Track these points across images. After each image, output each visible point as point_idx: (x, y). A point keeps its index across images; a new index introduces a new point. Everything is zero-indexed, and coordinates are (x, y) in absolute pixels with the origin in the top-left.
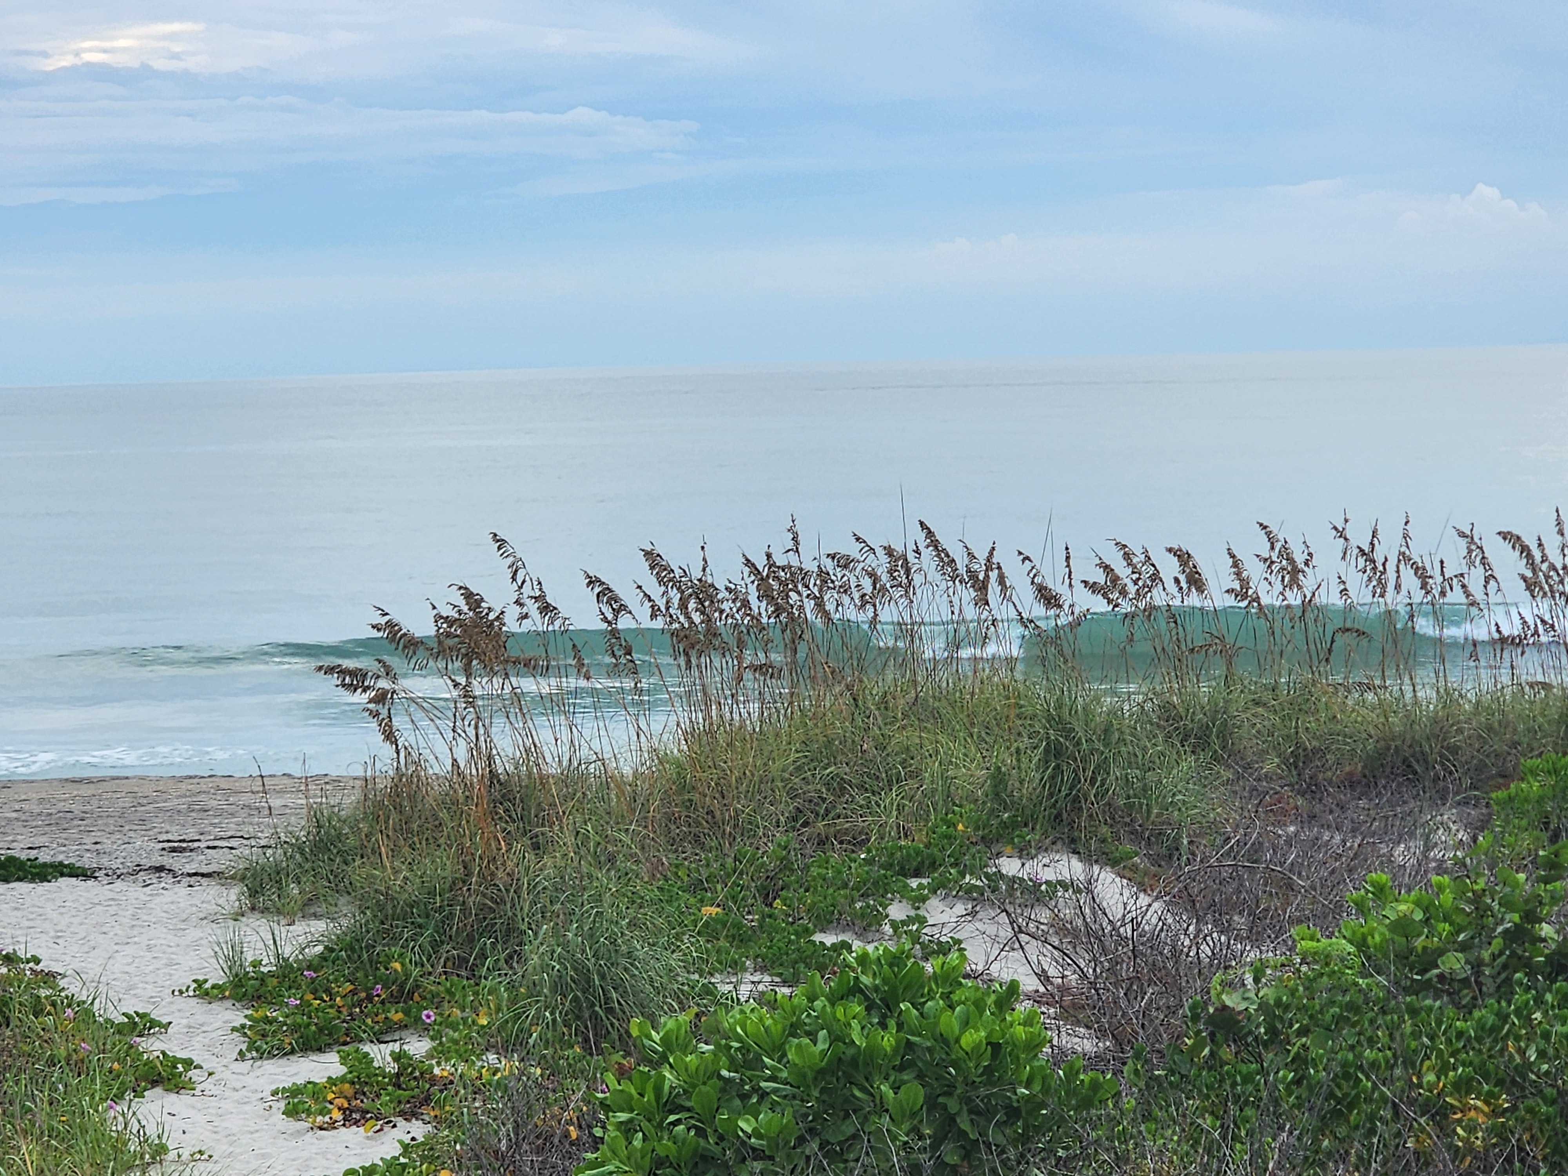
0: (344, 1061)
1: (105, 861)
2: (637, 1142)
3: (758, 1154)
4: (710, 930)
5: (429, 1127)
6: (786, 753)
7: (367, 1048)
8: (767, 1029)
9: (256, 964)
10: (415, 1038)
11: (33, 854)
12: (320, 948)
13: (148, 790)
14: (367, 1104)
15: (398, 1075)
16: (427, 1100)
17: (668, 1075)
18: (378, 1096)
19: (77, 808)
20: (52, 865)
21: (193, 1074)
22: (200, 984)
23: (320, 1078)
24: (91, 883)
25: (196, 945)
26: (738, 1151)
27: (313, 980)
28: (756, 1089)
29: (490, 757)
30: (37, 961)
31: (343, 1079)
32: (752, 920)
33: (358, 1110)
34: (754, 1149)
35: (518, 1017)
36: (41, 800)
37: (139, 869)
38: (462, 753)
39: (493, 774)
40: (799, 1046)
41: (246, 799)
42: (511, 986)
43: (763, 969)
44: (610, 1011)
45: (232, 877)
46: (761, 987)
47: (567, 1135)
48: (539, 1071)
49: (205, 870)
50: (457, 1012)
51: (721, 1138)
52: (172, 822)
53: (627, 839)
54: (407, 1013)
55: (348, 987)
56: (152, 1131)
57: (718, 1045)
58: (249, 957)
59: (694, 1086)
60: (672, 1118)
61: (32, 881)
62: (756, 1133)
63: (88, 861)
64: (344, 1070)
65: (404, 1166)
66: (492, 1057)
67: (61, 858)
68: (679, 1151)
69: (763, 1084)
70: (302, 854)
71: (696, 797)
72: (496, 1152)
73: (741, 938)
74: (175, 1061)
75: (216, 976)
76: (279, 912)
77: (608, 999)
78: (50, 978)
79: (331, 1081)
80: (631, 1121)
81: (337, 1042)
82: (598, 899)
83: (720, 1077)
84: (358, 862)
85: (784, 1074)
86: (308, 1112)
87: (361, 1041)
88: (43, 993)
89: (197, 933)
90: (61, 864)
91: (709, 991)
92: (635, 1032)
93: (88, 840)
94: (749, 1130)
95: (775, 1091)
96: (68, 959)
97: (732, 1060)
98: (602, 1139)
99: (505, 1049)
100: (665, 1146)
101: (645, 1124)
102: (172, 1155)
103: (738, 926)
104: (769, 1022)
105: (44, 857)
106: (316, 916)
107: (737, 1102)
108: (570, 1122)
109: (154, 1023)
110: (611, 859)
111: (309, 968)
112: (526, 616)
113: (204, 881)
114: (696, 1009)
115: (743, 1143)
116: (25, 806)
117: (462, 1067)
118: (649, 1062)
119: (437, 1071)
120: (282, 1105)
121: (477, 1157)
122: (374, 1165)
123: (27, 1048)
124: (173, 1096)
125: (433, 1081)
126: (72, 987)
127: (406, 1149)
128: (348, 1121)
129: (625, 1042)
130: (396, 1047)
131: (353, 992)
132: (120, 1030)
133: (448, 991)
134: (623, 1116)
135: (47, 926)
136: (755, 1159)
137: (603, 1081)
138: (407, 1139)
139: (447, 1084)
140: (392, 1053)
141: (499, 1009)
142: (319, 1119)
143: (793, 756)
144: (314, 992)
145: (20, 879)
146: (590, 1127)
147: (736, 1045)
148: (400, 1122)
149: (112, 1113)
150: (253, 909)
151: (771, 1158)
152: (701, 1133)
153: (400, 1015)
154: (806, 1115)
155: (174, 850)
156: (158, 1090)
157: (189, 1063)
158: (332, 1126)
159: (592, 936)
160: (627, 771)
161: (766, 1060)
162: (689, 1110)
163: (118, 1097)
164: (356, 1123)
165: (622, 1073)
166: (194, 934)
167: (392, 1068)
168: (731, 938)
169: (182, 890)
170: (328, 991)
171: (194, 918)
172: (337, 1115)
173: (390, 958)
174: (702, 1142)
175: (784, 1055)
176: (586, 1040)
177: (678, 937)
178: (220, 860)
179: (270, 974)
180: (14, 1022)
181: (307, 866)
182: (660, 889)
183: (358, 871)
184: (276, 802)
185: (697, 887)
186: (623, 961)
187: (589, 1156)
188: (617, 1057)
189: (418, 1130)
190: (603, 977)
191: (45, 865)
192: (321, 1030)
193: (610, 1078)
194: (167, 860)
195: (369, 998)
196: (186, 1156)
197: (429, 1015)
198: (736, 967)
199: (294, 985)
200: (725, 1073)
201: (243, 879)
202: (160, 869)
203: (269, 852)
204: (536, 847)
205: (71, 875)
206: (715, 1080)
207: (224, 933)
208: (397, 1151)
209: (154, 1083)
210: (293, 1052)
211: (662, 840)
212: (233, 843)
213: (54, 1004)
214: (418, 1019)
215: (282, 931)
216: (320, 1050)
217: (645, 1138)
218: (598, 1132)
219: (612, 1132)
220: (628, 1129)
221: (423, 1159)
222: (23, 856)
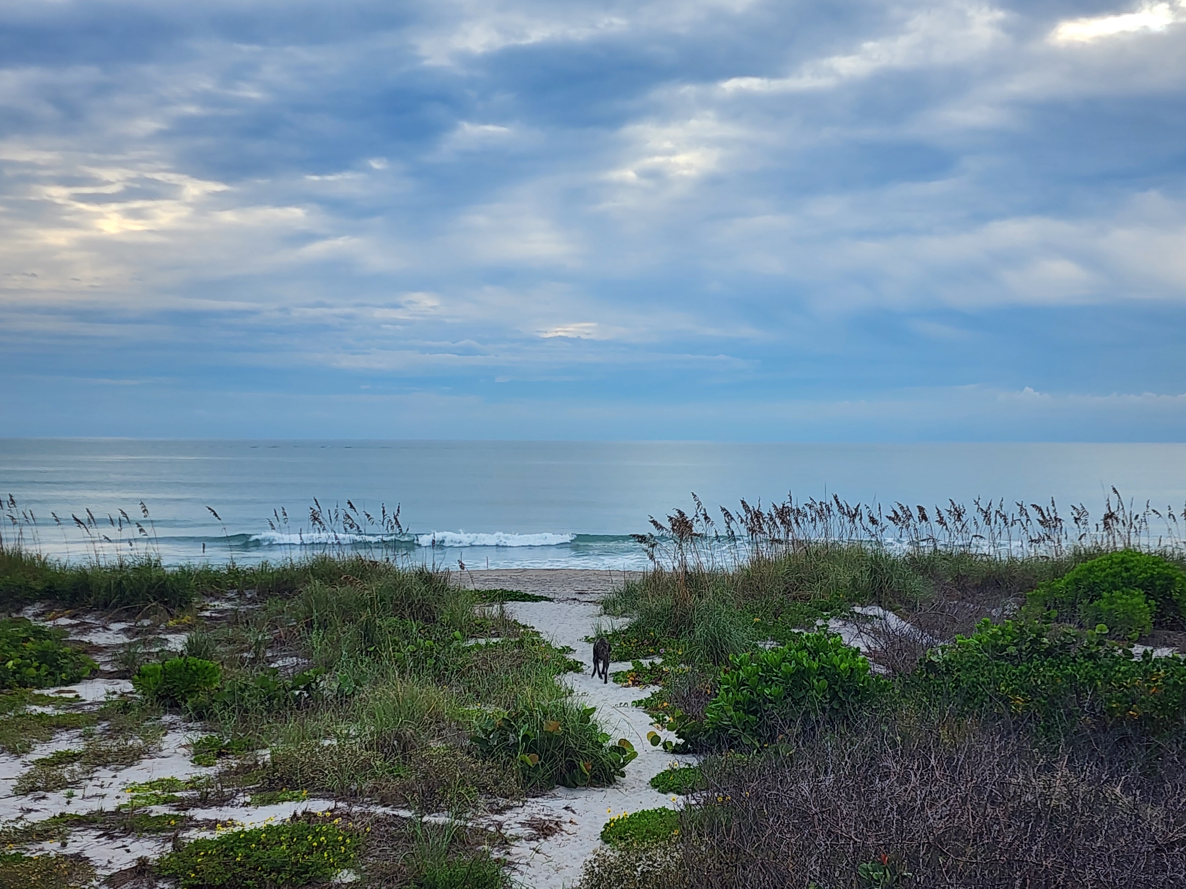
0: (633, 665)
1: (557, 596)
2: (730, 695)
3: (771, 702)
4: (756, 626)
5: (661, 688)
6: (784, 569)
7: (641, 661)
8: (775, 659)
9: (606, 631)
10: (657, 658)
11: (533, 593)
12: (627, 627)
13: (571, 573)
14: (640, 679)
15: (651, 670)
16: (661, 679)
17: (741, 673)
18: (644, 677)
19: (548, 579)
20: (539, 597)
21: (583, 667)
22: (587, 637)
23: (625, 670)
24: (552, 603)
25: (586, 624)
26: (764, 700)
27: (624, 637)
28: (770, 679)
29: (686, 566)
30: (533, 628)
31: (633, 671)
32: (770, 623)
33: (637, 681)
34: (769, 699)
35: (692, 652)
36: (536, 576)
37: (568, 599)
38: (676, 564)
39: (686, 572)
40: (785, 665)
41: (604, 577)
42: (690, 642)
43: (774, 640)
44: (723, 651)
45: (599, 603)
46: (773, 646)
47: (707, 692)
48: (698, 671)
49: (589, 600)
50: (671, 650)
51: (758, 695)
52: (579, 584)
53: (730, 595)
54: (655, 650)
55: (636, 640)
56: (569, 685)
57: (758, 664)
58: (603, 629)
59: (750, 677)
60: (742, 688)
61: (533, 602)
62: (770, 694)
63: (551, 596)
64: (633, 668)
65: (652, 701)
66: (683, 665)
67: (542, 594)
68: (744, 699)
69: (773, 678)
70: (622, 596)
71: (753, 582)
72: (683, 697)
73: (767, 629)
74: (578, 662)
75: (592, 635)
76: (614, 615)
77: (722, 648)
78: (538, 633)
79: (629, 671)
80: (728, 688)
81: (631, 658)
82: (720, 614)
83: (759, 675)
84: (641, 599)
85: (780, 675)
86: (621, 681)
87: (639, 658)
88: (535, 638)
89: (587, 621)
90: (542, 596)
91: (756, 646)
92: (730, 659)
93: (551, 589)
94: (768, 693)
95: (777, 680)
96: (543, 627)
97: (763, 669)
98: (718, 694)
99: (687, 663)
100: (740, 697)
101: (733, 689)
102: (575, 694)
103: (766, 625)
104: (775, 657)
105: (537, 594)
106: (626, 617)
107: (764, 683)
108: (708, 688)
109: (571, 650)
110: (724, 601)
111: (623, 633)
112: (699, 520)
113: (589, 604)
114: (751, 652)
115: (766, 697)
116: (531, 577)
117: (672, 668)
118: (735, 669)
119: (664, 669)
120: (612, 678)
121: (676, 698)
122: (642, 700)
123: (529, 656)
124: (576, 674)
125: (663, 672)
126: (544, 636)
127: (653, 694)
128: (634, 685)
129: (727, 662)
130: (651, 661)
131: (637, 642)
132: (560, 651)
133: (669, 643)
134: (726, 687)
135: (537, 616)
136: (770, 703)
137: (719, 675)
138: (653, 692)
139: (667, 674)
140: (650, 663)
141: (685, 649)
142: (624, 684)
143: (786, 570)
144: (624, 642)
145: (528, 601)
146: (715, 690)
147: (764, 664)
148: (651, 686)
149: (556, 679)
150: (605, 613)
151: (775, 703)
152: (752, 693)
153: (652, 650)
154: (787, 689)
155: (579, 593)
156: (572, 672)
157: (582, 663)
158: (628, 686)
159: (717, 626)
160: (731, 573)
161: (775, 670)
162: (748, 685)
163: (559, 674)
164: (637, 685)
165: (726, 672)
166: (585, 621)
167: (649, 667)
168: (763, 629)
169: (582, 606)
170: (629, 641)
171: (585, 616)
172: (630, 683)
173: (650, 631)
174: (752, 696)
175: (780, 668)
176: (714, 661)
177: (746, 628)
178: (595, 597)
179: (610, 635)
180: (525, 647)
181: (623, 600)
182: (741, 612)
183: (640, 602)
184: (614, 579)
185: (752, 611)
186: (727, 635)
187: (714, 699)
188: (724, 667)
189: (657, 689)
190: (720, 640)
191: (537, 597)
192: (626, 654)
193: (722, 673)
194: (577, 596)
195: (643, 644)
196: (580, 694)
197: (662, 650)
198: (765, 639)
199: (618, 639)
200: (760, 673)
201: (602, 603)
202: (575, 599)
203: (611, 595)
204: (699, 596)
205: (545, 600)
206: (757, 676)
207: (596, 620)
208: (650, 695)
209: (570, 670)
210: (616, 661)
211: (741, 596)
212: (599, 592)
213: (538, 642)
214: (659, 651)
215: (614, 621)
216: (626, 661)
217: (733, 694)
218: (717, 691)
219: (722, 692)
220: (727, 691)
221: (658, 698)
222: (530, 593)
